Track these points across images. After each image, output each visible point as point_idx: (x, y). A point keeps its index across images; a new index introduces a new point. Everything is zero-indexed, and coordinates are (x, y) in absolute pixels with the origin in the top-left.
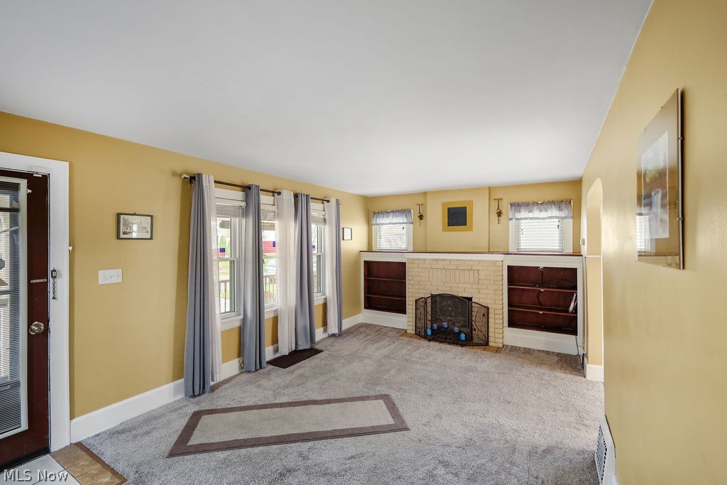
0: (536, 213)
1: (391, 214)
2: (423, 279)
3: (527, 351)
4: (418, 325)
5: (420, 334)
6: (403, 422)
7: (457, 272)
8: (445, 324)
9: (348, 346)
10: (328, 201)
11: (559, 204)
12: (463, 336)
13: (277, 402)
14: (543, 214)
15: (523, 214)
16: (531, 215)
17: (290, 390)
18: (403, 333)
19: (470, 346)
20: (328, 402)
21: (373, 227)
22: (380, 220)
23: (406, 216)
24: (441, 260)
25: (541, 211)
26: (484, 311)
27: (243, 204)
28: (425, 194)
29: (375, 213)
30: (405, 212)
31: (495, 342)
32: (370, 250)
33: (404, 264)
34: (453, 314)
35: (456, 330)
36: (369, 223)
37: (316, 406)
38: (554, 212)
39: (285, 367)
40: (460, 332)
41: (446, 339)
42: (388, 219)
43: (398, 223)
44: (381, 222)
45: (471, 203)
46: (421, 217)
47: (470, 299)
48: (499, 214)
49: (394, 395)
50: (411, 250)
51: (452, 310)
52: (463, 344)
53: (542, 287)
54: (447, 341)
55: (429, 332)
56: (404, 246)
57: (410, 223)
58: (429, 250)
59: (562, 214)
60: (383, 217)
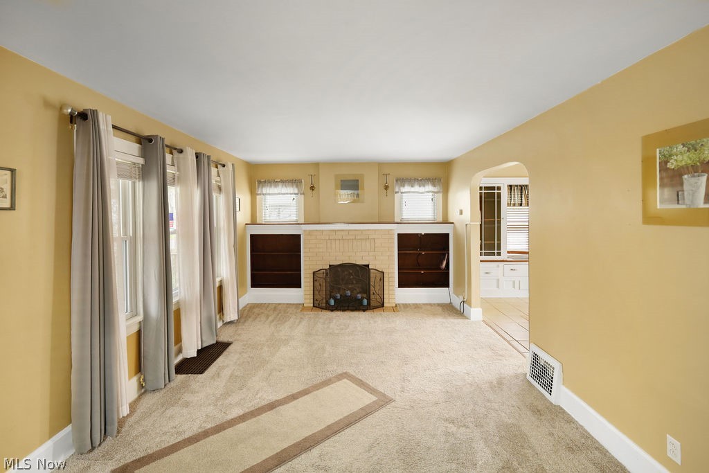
0: (417, 188)
1: (280, 184)
2: (321, 250)
3: (417, 307)
4: (317, 297)
5: (318, 305)
6: (384, 395)
7: (355, 242)
8: (349, 293)
9: (258, 331)
10: (224, 166)
11: (433, 180)
12: (365, 302)
13: (230, 417)
14: (422, 189)
15: (407, 188)
16: (413, 189)
17: (234, 399)
18: (301, 307)
19: (370, 309)
20: (294, 397)
21: (258, 197)
22: (267, 190)
23: (297, 186)
24: (338, 230)
25: (420, 186)
26: (379, 276)
27: (141, 161)
28: (316, 165)
29: (260, 182)
30: (295, 182)
31: (389, 303)
32: (254, 222)
33: (299, 237)
34: (354, 282)
35: (359, 296)
36: (253, 194)
37: (285, 406)
38: (430, 188)
39: (202, 372)
40: (363, 298)
41: (348, 307)
42: (276, 189)
43: (287, 194)
44: (268, 192)
45: (362, 176)
46: (312, 188)
47: (368, 266)
48: (386, 188)
49: (351, 371)
50: (302, 221)
51: (353, 278)
52: (365, 308)
53: (423, 251)
54: (350, 308)
55: (332, 302)
56: (293, 218)
57: (301, 194)
58: (322, 221)
59: (435, 189)
60: (271, 186)
